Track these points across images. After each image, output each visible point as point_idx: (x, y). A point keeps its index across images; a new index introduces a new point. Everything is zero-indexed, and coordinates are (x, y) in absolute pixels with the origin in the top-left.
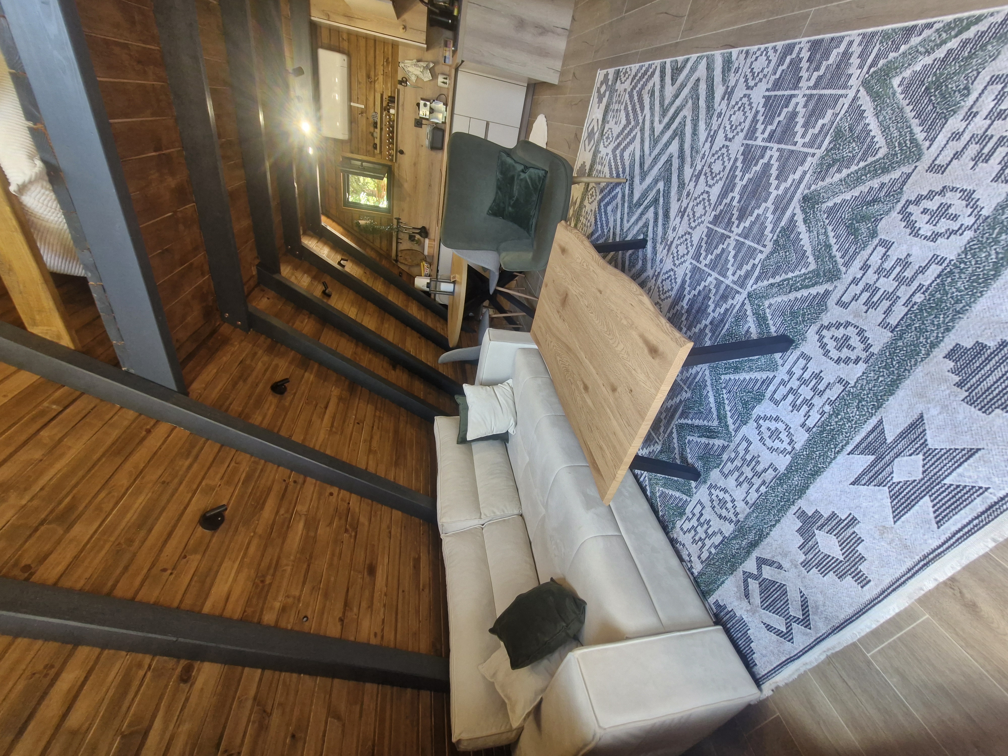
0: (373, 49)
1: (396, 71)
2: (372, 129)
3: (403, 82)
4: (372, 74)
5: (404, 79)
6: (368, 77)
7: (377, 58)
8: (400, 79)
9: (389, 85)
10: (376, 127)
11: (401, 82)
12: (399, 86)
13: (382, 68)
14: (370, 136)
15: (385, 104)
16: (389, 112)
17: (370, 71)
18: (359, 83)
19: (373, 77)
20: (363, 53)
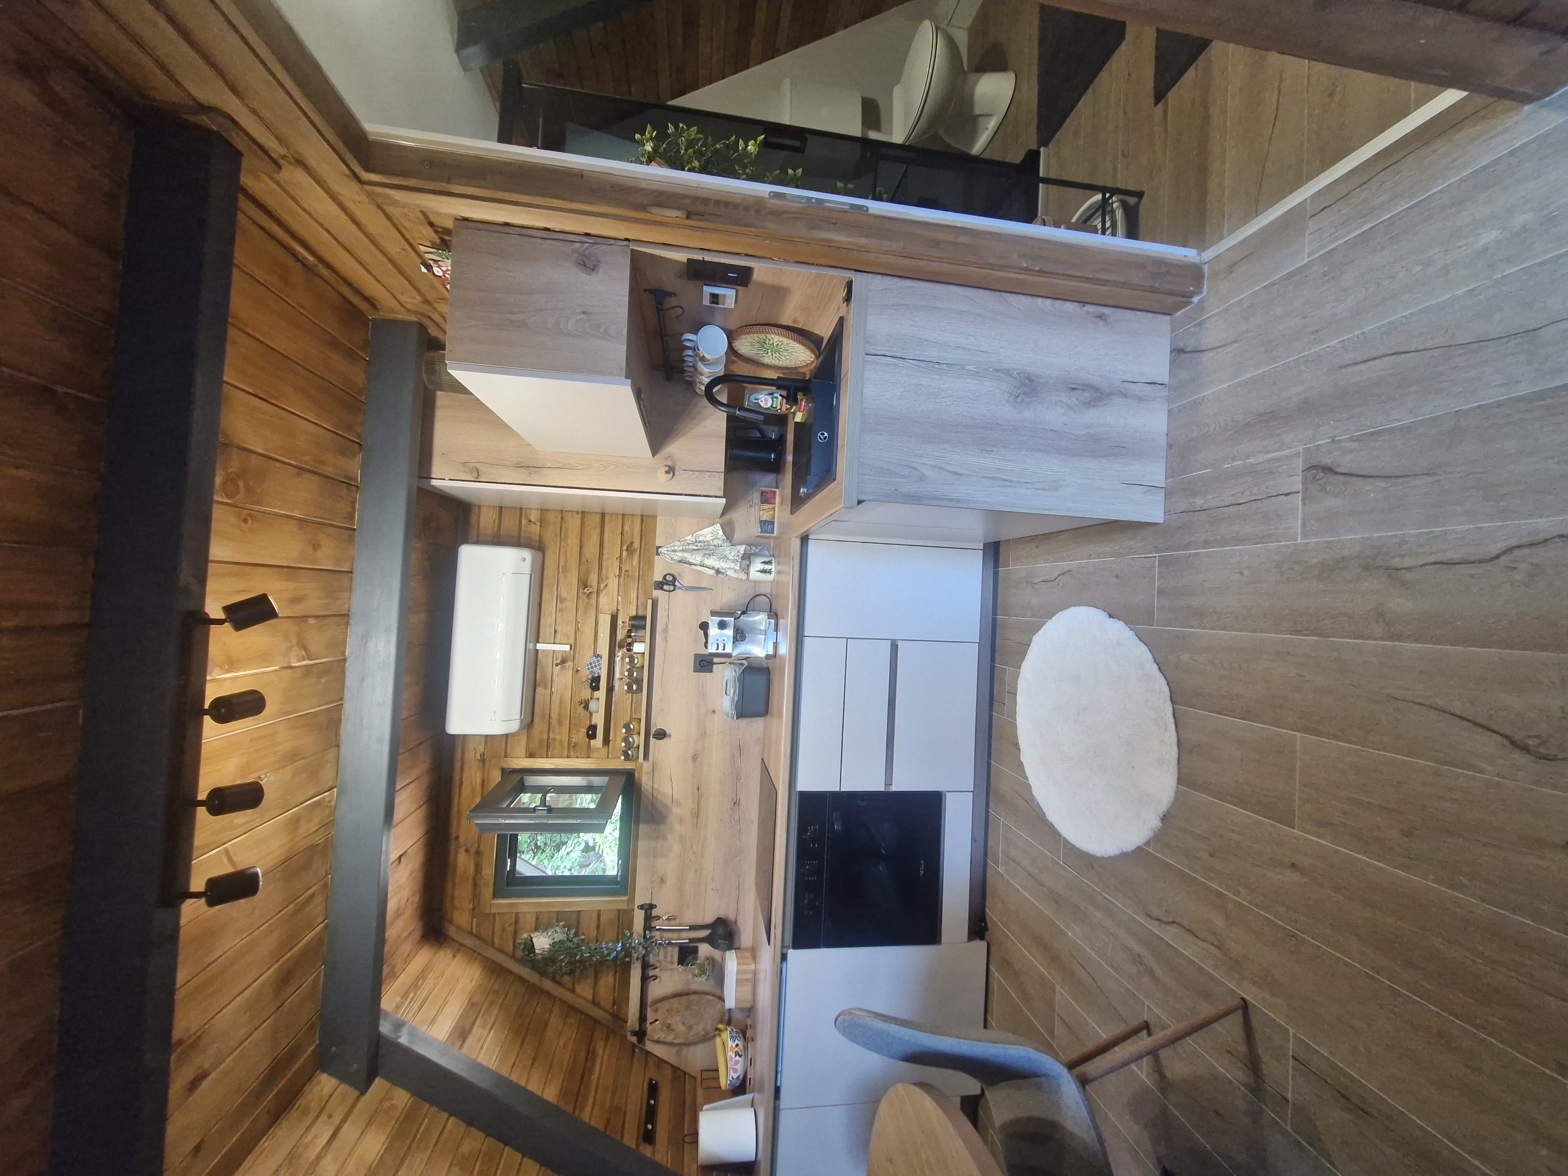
0: (598, 530)
1: (651, 565)
2: (586, 693)
3: (668, 583)
4: (593, 578)
5: (669, 578)
6: (584, 584)
7: (606, 545)
8: (658, 577)
9: (633, 595)
10: (595, 687)
11: (660, 586)
12: (657, 593)
13: (617, 563)
14: (580, 709)
15: (620, 635)
16: (629, 650)
17: (587, 574)
18: (560, 599)
19: (595, 584)
20: (573, 541)
